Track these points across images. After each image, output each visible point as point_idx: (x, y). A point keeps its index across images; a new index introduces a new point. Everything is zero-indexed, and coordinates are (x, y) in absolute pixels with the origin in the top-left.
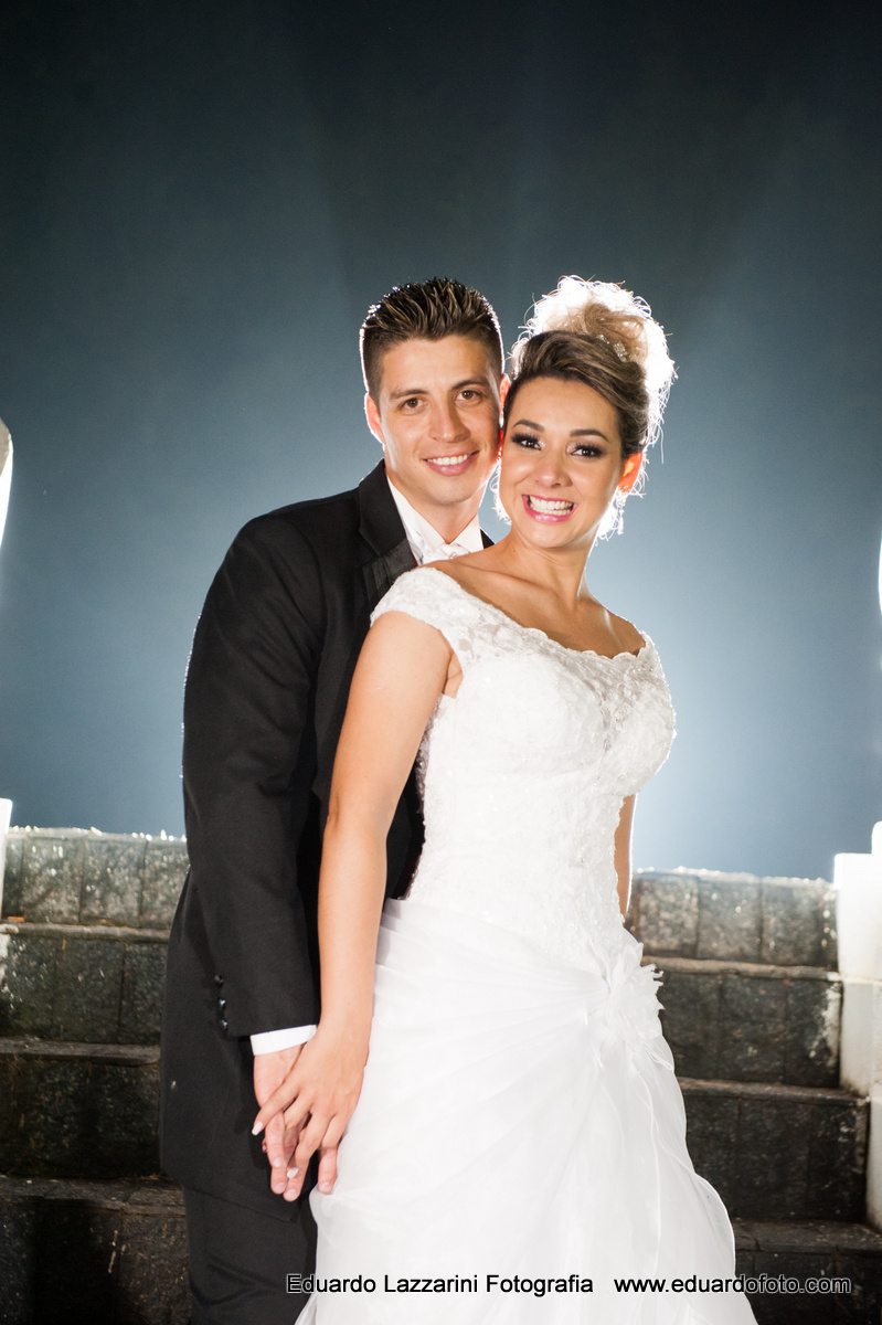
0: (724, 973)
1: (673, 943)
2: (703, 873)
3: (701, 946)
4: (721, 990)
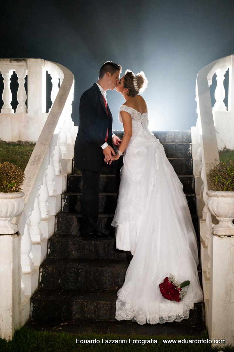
0: (175, 144)
1: (171, 141)
2: (174, 130)
3: (175, 141)
4: (175, 146)
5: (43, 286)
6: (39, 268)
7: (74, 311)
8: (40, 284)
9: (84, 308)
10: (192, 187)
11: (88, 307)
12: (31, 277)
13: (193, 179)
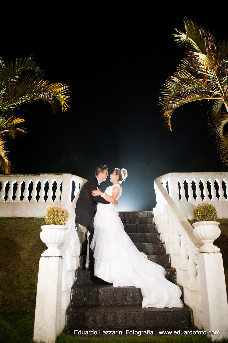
5: (73, 303)
6: (71, 289)
7: (98, 321)
8: (71, 301)
9: (106, 318)
10: (160, 239)
11: (109, 317)
12: (67, 294)
13: (160, 234)
